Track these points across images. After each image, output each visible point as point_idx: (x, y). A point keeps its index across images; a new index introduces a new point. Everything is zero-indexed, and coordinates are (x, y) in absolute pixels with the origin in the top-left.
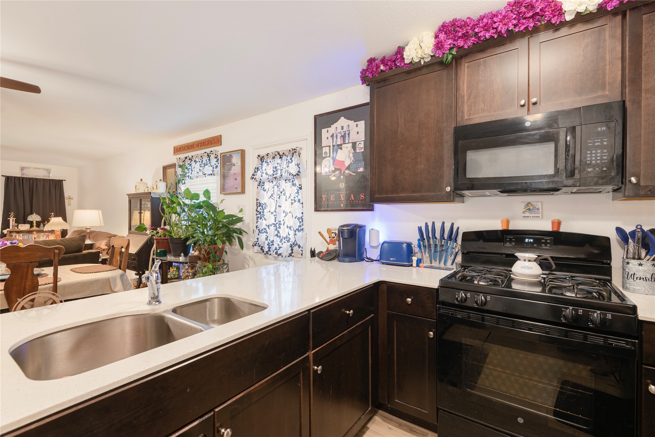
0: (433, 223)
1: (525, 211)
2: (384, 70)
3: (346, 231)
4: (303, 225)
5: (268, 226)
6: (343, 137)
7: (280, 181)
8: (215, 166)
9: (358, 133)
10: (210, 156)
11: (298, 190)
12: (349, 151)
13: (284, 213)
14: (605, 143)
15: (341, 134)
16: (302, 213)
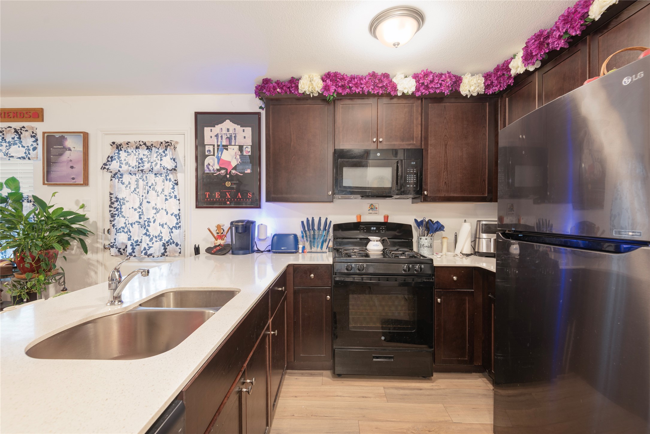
0: (313, 218)
1: (370, 210)
2: (280, 92)
3: (241, 226)
4: (180, 222)
5: (131, 224)
6: (229, 139)
7: (148, 175)
8: (31, 148)
9: (245, 137)
10: (21, 133)
11: (174, 186)
12: (236, 153)
13: (153, 209)
14: (415, 171)
15: (227, 135)
16: (179, 210)
